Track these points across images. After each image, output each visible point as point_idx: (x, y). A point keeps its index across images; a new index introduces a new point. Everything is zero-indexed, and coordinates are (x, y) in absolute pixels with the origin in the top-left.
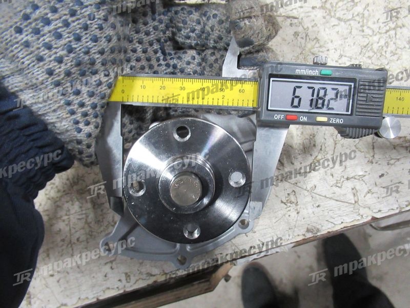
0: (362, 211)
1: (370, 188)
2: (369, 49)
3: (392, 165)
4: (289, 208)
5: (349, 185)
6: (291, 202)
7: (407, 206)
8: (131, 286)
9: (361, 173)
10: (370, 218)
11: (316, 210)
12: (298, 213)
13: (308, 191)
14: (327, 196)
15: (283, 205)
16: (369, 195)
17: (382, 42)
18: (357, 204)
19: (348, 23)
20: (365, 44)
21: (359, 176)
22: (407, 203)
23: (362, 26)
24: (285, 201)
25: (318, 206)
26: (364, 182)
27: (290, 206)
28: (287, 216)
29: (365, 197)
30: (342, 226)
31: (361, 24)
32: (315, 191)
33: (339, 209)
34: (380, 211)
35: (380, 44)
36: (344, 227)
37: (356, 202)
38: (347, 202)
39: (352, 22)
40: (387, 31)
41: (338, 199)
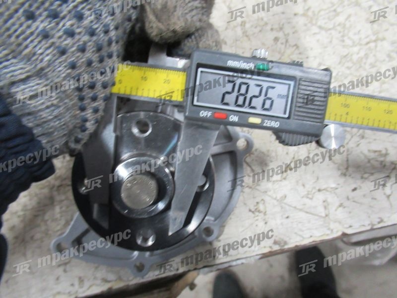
0: (332, 226)
1: (342, 202)
2: (348, 59)
3: (366, 179)
4: (257, 218)
5: (320, 197)
6: (259, 212)
7: (379, 223)
8: (84, 292)
9: (333, 186)
10: (339, 234)
11: (285, 221)
12: (266, 223)
13: (278, 200)
14: (298, 207)
15: (251, 213)
16: (341, 209)
17: (362, 54)
18: (327, 217)
19: (329, 32)
20: (345, 54)
21: (332, 188)
22: (379, 220)
23: (343, 36)
24: (253, 210)
25: (287, 217)
26: (336, 194)
27: (258, 216)
28: (254, 225)
29: (336, 210)
30: (311, 240)
31: (341, 34)
32: (285, 201)
33: (309, 222)
34: (351, 226)
35: (359, 56)
36: (313, 242)
37: (327, 216)
38: (317, 215)
39: (333, 32)
40: (368, 43)
41: (308, 211)
